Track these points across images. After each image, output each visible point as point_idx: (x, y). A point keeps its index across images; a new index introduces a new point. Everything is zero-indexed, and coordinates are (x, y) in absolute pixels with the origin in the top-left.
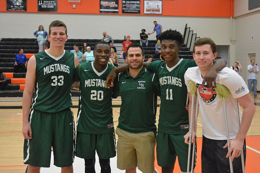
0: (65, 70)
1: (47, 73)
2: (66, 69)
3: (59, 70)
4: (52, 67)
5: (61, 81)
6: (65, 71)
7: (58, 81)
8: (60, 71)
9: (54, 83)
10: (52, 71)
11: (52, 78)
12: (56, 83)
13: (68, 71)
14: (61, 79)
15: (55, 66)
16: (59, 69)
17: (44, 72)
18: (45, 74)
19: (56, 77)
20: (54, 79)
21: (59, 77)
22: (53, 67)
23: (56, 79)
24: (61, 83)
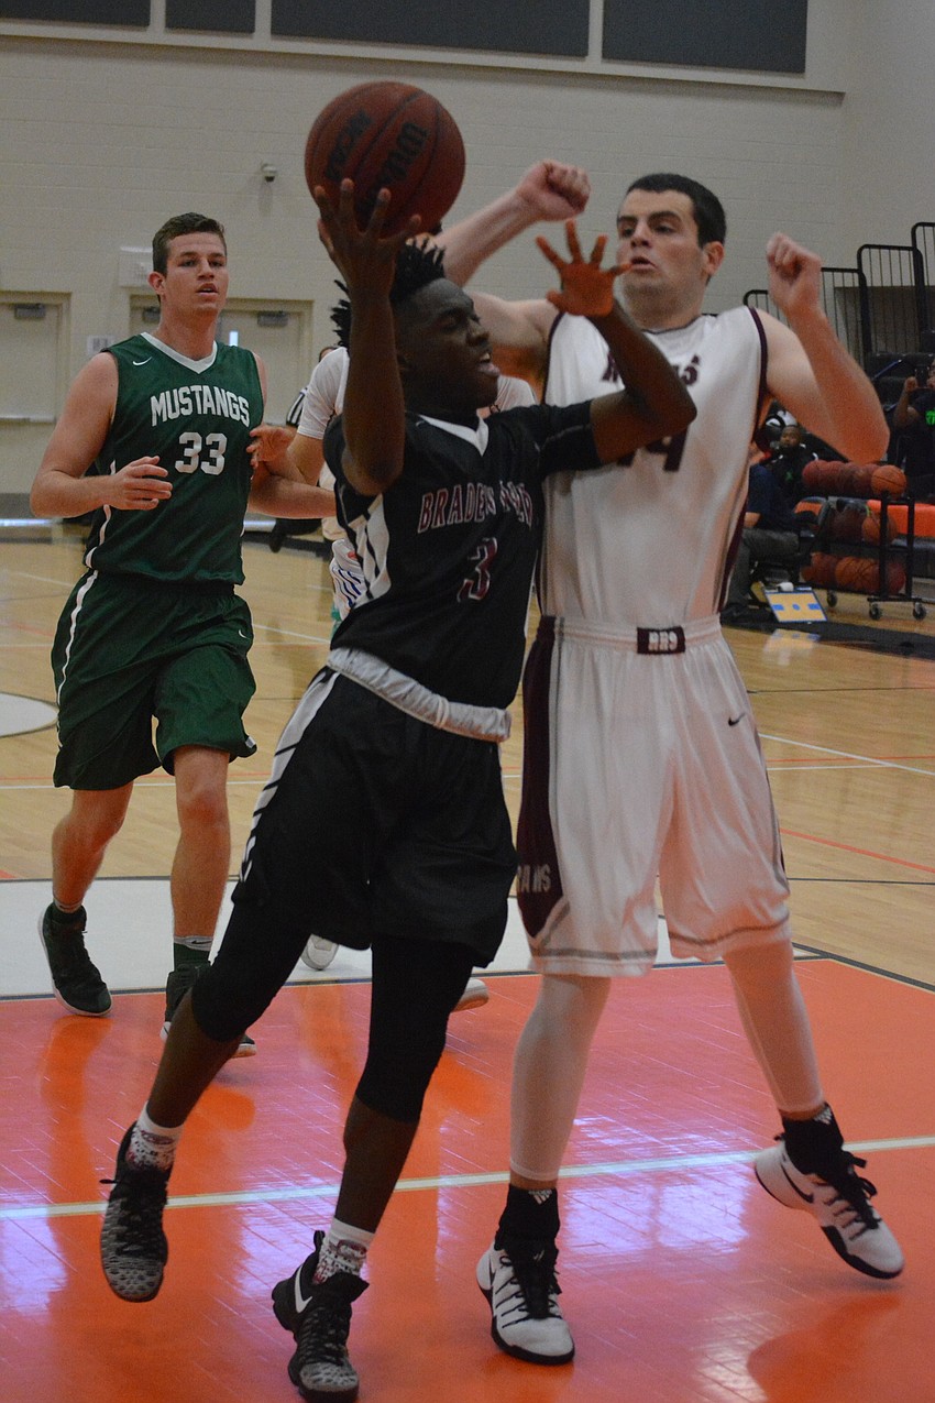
0: (234, 410)
1: (165, 419)
2: (236, 406)
3: (209, 409)
4: (181, 396)
5: (213, 453)
6: (233, 416)
7: (204, 455)
8: (214, 413)
9: (188, 461)
10: (186, 412)
11: (184, 438)
12: (195, 462)
13: (245, 415)
14: (215, 445)
15: (193, 393)
16: (212, 405)
17: (154, 412)
18: (154, 423)
19: (197, 437)
20: (190, 444)
21: (210, 439)
22: (185, 395)
23: (198, 447)
24: (213, 462)
